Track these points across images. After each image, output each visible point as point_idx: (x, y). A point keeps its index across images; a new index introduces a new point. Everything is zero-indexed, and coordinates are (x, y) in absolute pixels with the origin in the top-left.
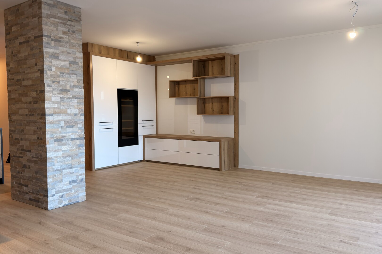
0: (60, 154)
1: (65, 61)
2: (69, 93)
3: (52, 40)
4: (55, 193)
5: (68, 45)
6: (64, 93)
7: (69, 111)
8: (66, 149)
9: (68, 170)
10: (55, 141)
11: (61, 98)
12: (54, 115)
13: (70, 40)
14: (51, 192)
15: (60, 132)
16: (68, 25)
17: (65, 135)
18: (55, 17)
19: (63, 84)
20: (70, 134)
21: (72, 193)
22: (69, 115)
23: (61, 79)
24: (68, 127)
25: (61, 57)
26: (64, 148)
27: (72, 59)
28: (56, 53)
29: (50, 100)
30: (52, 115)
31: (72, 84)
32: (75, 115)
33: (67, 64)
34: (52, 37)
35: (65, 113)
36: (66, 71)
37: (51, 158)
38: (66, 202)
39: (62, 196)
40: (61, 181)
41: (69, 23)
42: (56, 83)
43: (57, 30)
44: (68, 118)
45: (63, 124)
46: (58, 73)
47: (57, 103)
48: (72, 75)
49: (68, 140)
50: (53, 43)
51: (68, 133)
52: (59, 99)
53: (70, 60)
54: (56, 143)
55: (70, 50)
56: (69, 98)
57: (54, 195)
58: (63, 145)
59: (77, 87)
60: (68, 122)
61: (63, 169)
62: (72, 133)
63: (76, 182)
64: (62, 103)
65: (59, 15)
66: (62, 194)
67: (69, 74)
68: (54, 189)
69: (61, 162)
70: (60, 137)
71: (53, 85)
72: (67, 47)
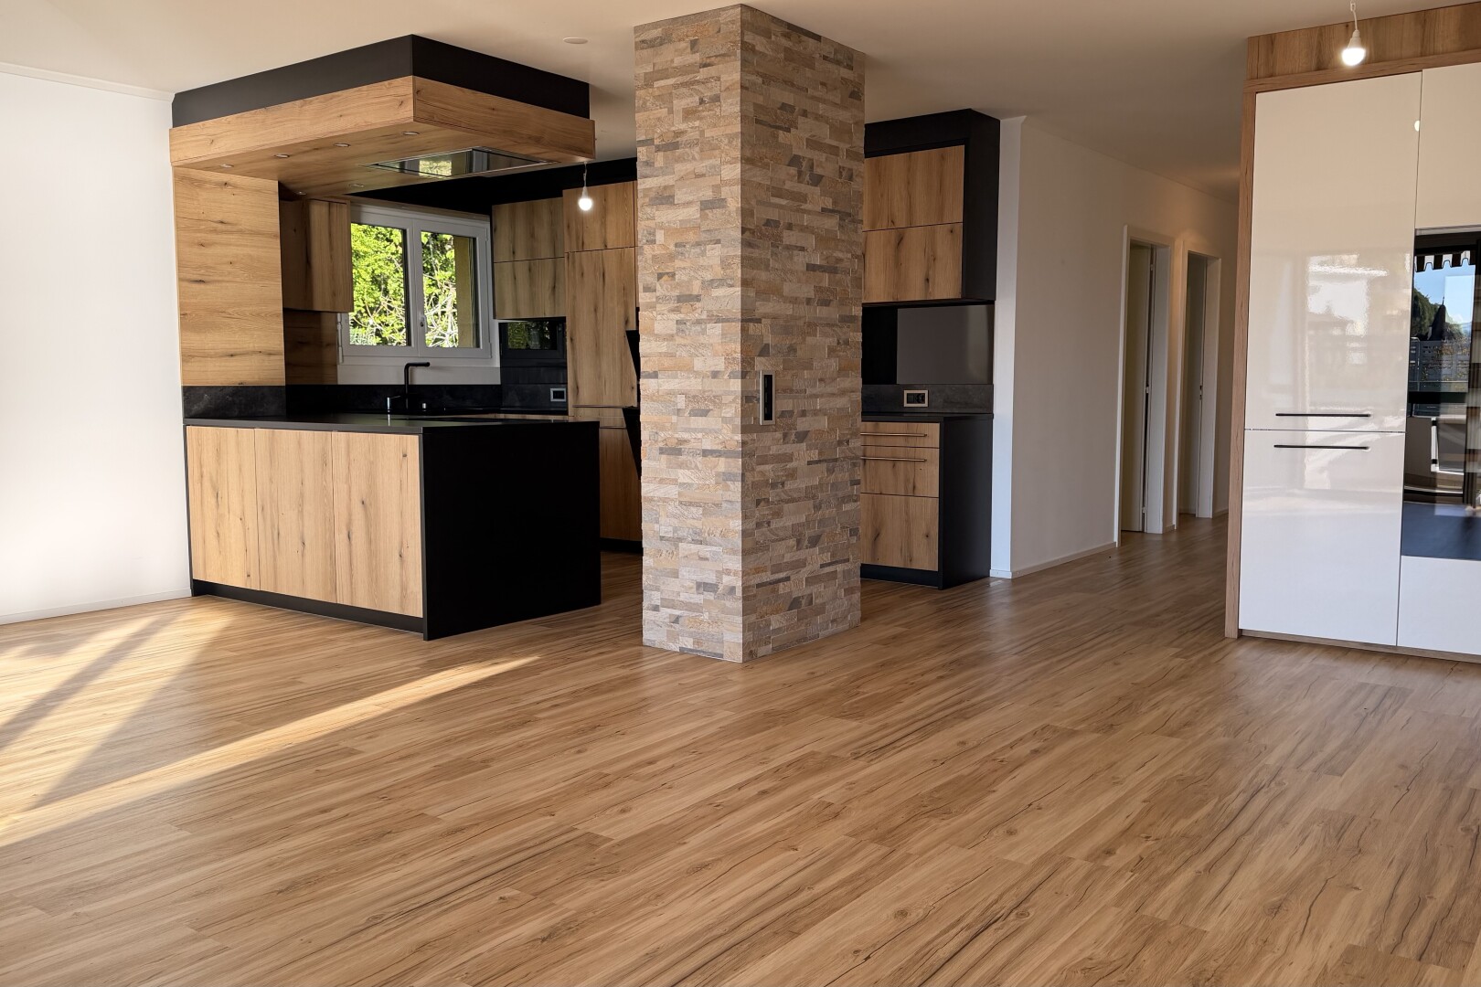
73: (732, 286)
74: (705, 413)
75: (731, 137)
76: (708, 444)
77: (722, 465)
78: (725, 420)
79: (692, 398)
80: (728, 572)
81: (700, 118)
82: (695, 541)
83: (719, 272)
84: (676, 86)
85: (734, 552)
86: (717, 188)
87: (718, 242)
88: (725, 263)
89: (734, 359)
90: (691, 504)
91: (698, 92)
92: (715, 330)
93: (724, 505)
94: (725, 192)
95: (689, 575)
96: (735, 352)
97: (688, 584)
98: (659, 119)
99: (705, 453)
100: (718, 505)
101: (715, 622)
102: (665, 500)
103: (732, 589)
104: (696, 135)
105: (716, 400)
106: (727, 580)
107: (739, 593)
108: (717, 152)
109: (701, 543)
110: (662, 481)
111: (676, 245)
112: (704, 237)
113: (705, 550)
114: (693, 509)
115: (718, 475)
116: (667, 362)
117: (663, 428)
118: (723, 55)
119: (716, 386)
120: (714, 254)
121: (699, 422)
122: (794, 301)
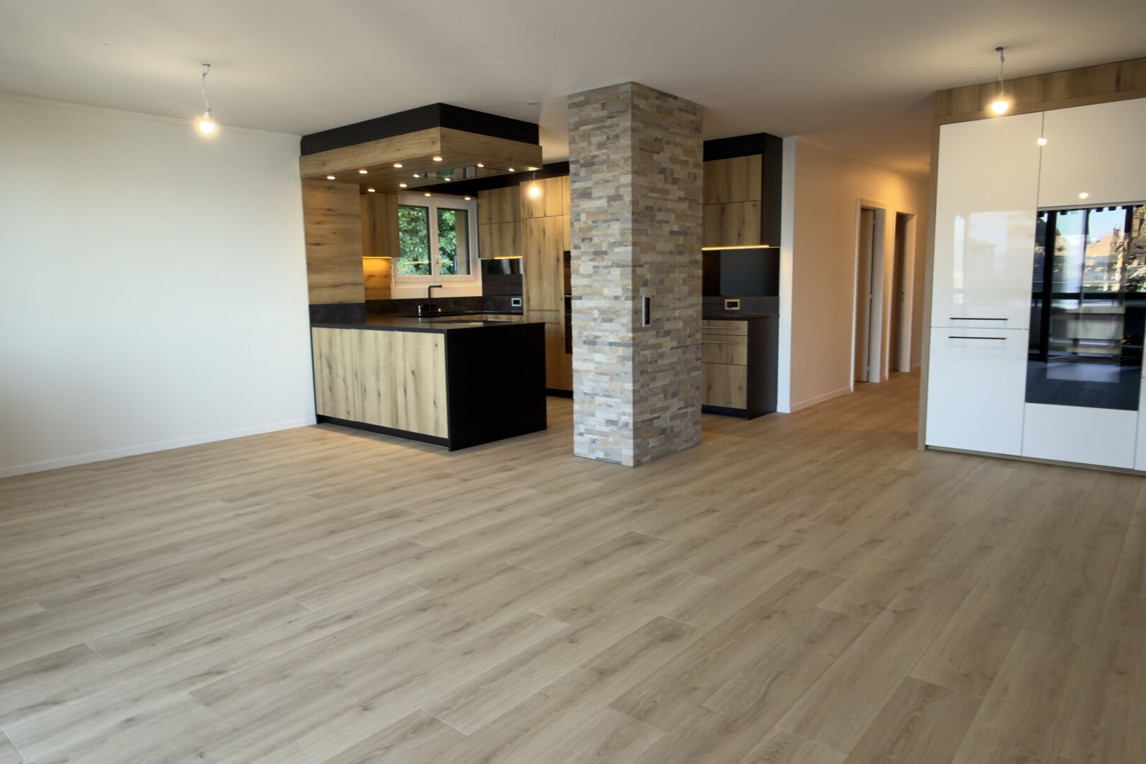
0: (591, 366)
1: (600, 198)
2: (606, 257)
3: (582, 166)
4: (583, 431)
5: (606, 166)
6: (599, 258)
7: (606, 292)
8: (600, 360)
9: (604, 399)
10: (585, 343)
11: (594, 267)
12: (583, 298)
13: (608, 156)
14: (579, 428)
15: (592, 329)
16: (606, 127)
17: (599, 334)
18: (585, 123)
19: (598, 241)
20: (607, 334)
21: (609, 442)
22: (606, 297)
23: (594, 232)
24: (604, 320)
25: (595, 193)
26: (598, 357)
27: (612, 192)
28: (587, 188)
29: (578, 273)
30: (580, 298)
31: (612, 240)
32: (616, 298)
33: (603, 203)
34: (582, 162)
35: (600, 294)
36: (602, 217)
37: (578, 371)
38: (601, 455)
39: (594, 441)
40: (593, 415)
41: (609, 122)
42: (586, 241)
43: (590, 144)
44: (604, 304)
45: (596, 314)
46: (590, 223)
47: (590, 276)
48: (612, 223)
49: (604, 344)
50: (583, 172)
51: (605, 331)
52: (591, 271)
53: (610, 195)
54: (586, 346)
55: (608, 176)
56: (607, 267)
57: (581, 434)
58: (596, 351)
59: (620, 244)
60: (604, 311)
61: (596, 395)
62: (612, 332)
63: (617, 425)
64: (595, 277)
65: (594, 115)
66: (594, 437)
67: (606, 221)
68: (582, 423)
69: (593, 381)
70: (591, 338)
71: (582, 246)
72: (604, 172)
73: (626, 246)
74: (610, 320)
75: (626, 159)
76: (612, 340)
77: (621, 351)
78: (623, 325)
79: (602, 311)
80: (624, 414)
81: (606, 148)
82: (604, 396)
83: (619, 238)
84: (593, 129)
85: (628, 402)
86: (617, 189)
87: (618, 220)
88: (623, 233)
89: (628, 289)
90: (602, 374)
91: (606, 133)
92: (616, 272)
93: (623, 375)
94: (622, 191)
95: (602, 415)
96: (628, 285)
97: (602, 420)
98: (582, 148)
99: (611, 344)
100: (618, 375)
101: (617, 443)
102: (587, 372)
103: (627, 424)
104: (605, 157)
105: (617, 313)
106: (624, 419)
107: (631, 426)
108: (617, 168)
109: (608, 396)
110: (585, 360)
111: (593, 222)
112: (609, 217)
113: (610, 401)
114: (603, 377)
115: (619, 357)
116: (588, 290)
117: (585, 329)
118: (621, 112)
119: (616, 305)
120: (616, 227)
121: (606, 326)
122: (663, 253)
